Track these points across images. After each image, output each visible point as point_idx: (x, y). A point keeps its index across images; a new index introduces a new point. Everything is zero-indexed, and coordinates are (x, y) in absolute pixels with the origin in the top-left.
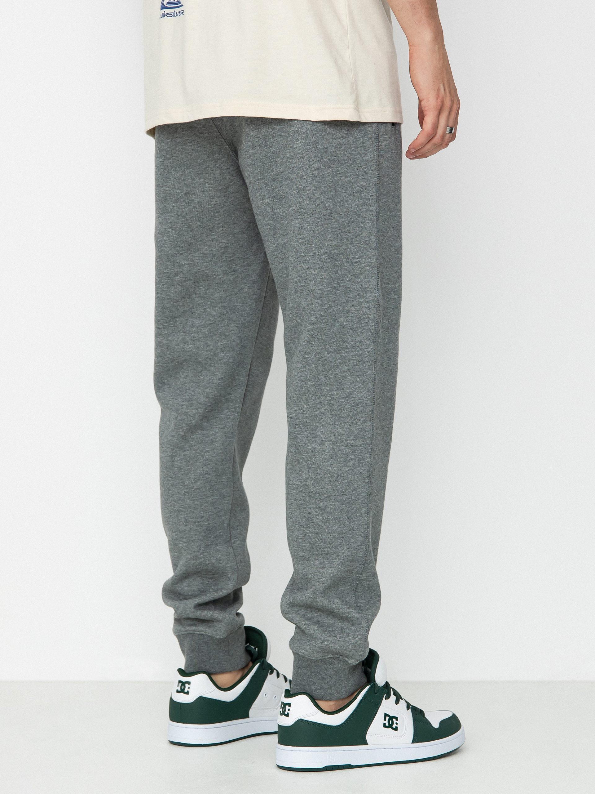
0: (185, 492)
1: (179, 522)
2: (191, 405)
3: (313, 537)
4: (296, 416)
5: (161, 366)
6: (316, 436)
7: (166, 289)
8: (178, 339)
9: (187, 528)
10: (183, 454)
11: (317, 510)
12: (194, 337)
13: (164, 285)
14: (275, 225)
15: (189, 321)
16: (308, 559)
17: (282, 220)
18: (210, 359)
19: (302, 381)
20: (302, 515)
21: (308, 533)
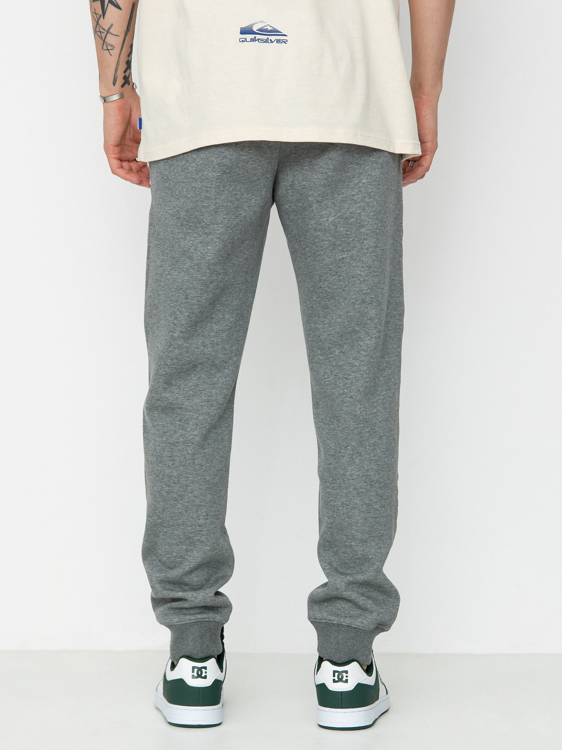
0: (206, 487)
1: (199, 516)
2: (212, 405)
3: (373, 521)
4: (360, 413)
5: (175, 368)
6: (375, 431)
7: (199, 295)
8: (198, 342)
9: (208, 522)
10: (203, 452)
11: (377, 497)
12: (213, 341)
13: (197, 291)
14: (336, 241)
15: (208, 325)
16: (366, 542)
17: (344, 238)
18: (226, 362)
19: (367, 382)
20: (363, 502)
21: (368, 518)
